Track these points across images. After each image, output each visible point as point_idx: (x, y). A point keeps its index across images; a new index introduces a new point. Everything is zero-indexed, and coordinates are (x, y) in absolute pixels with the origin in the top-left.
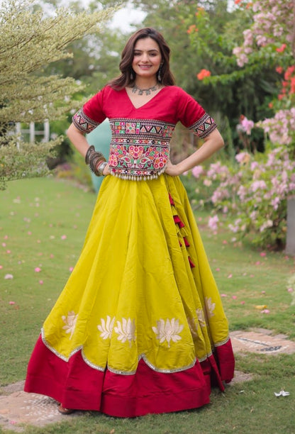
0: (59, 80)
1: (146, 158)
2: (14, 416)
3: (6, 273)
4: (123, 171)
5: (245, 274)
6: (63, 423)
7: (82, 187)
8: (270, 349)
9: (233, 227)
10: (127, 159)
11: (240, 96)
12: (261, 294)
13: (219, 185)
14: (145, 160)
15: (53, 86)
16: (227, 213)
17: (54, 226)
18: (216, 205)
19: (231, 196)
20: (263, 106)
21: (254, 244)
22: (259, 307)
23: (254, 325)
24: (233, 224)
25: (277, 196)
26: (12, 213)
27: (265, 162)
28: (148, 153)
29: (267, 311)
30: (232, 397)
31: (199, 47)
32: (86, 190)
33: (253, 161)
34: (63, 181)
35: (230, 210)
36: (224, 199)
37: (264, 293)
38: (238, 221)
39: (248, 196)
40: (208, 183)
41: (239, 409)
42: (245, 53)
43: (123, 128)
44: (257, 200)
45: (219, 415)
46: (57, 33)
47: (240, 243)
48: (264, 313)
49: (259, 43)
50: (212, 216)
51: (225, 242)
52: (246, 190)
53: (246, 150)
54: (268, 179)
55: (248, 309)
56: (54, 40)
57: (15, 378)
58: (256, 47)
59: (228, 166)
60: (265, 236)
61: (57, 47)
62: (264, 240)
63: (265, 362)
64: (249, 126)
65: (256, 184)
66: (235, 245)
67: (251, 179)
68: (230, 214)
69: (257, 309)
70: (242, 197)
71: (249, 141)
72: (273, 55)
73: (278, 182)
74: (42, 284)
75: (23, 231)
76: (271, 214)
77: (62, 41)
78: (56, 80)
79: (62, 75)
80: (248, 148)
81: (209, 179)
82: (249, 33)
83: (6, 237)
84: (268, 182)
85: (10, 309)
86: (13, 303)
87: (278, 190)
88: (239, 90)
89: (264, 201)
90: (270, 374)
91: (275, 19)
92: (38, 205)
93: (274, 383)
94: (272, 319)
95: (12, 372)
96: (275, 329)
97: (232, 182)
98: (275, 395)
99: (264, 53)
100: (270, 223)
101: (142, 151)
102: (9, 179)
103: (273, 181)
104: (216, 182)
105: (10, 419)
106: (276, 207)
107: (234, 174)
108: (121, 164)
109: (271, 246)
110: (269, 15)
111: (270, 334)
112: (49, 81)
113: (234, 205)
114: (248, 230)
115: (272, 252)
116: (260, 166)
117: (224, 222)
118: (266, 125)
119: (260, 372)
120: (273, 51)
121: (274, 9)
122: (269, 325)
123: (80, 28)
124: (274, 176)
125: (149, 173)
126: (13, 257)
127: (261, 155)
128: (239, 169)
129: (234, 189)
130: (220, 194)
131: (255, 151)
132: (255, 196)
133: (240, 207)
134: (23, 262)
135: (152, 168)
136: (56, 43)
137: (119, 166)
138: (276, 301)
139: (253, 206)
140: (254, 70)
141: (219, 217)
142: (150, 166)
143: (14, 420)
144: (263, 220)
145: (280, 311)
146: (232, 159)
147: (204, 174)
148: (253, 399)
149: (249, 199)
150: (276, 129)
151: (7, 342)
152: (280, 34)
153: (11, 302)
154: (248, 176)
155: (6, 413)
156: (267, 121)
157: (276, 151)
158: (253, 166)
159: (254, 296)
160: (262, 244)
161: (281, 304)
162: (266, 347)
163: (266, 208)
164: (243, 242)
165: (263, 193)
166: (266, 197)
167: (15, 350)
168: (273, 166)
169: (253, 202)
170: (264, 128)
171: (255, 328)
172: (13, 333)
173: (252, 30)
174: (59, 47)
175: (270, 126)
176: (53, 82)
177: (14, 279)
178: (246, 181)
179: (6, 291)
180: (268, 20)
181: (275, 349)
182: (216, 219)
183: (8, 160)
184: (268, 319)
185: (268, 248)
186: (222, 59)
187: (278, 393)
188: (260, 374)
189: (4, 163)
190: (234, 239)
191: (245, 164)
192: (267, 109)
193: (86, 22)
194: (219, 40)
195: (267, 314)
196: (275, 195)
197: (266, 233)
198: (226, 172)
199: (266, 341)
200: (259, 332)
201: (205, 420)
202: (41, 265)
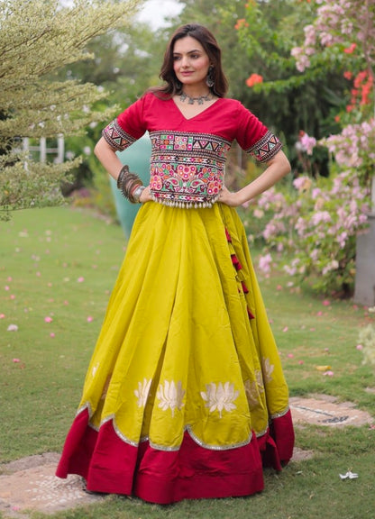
0: (76, 87)
1: (199, 180)
2: (17, 501)
3: (10, 324)
4: (168, 196)
5: (303, 327)
7: (103, 218)
8: (334, 420)
9: (289, 269)
10: (174, 181)
11: (298, 108)
12: (323, 352)
13: (273, 216)
14: (197, 183)
15: (70, 93)
16: (282, 252)
17: (69, 265)
18: (268, 242)
19: (287, 230)
20: (328, 120)
21: (316, 290)
22: (320, 368)
23: (315, 390)
24: (290, 265)
25: (344, 230)
26: (17, 250)
27: (330, 189)
28: (202, 174)
29: (330, 373)
30: (287, 479)
31: (249, 46)
32: (109, 221)
33: (315, 188)
34: (80, 210)
35: (286, 247)
36: (279, 234)
37: (327, 351)
38: (295, 262)
39: (308, 231)
40: (259, 214)
41: (296, 495)
42: (307, 55)
43: (171, 142)
44: (319, 236)
45: (271, 502)
46: (74, 28)
47: (298, 289)
48: (327, 375)
49: (323, 42)
50: (264, 255)
51: (279, 287)
52: (306, 223)
53: (306, 174)
54: (332, 210)
55: (307, 371)
56: (71, 36)
57: (19, 453)
58: (320, 47)
59: (284, 194)
60: (329, 280)
61: (74, 45)
62: (327, 285)
63: (328, 436)
64: (311, 144)
65: (318, 216)
66: (292, 291)
67: (311, 210)
68: (286, 253)
69: (318, 370)
70: (300, 232)
71: (310, 163)
72: (341, 57)
73: (346, 214)
74: (53, 338)
75: (31, 272)
76: (336, 253)
77: (80, 36)
78: (73, 86)
79: (80, 81)
80: (309, 172)
81: (260, 209)
82: (311, 29)
83: (10, 279)
84: (333, 213)
85: (13, 368)
86: (18, 360)
87: (345, 224)
88: (296, 100)
89: (328, 237)
90: (334, 451)
91: (343, 12)
92: (49, 240)
93: (340, 462)
94: (337, 383)
95: (16, 446)
96: (341, 395)
97: (289, 213)
98: (340, 478)
99: (329, 55)
100: (335, 264)
101: (195, 172)
102: (14, 208)
103: (340, 212)
104: (269, 213)
105: (12, 504)
106: (343, 244)
107: (291, 204)
108: (167, 187)
109: (337, 292)
110: (336, 7)
111: (334, 402)
112: (65, 88)
113: (290, 242)
114: (308, 272)
115: (338, 300)
116: (324, 194)
117: (278, 263)
118: (330, 143)
119: (322, 448)
120: (340, 52)
122: (333, 390)
123: (102, 20)
124: (341, 205)
125: (201, 199)
126: (18, 304)
127: (324, 179)
128: (297, 197)
129: (291, 221)
130: (273, 228)
131: (318, 175)
132: (316, 231)
133: (299, 244)
134: (31, 309)
135: (205, 193)
136: (74, 39)
137: (164, 189)
138: (342, 360)
139: (314, 244)
140: (317, 75)
141: (272, 257)
142: (203, 190)
143: (18, 506)
144: (327, 260)
145: (347, 373)
146: (288, 186)
147: (254, 202)
148: (313, 482)
149: (309, 235)
150: (343, 149)
151: (9, 408)
152: (350, 31)
153: (14, 360)
154: (309, 206)
155: (8, 497)
156: (333, 139)
157: (343, 175)
158: (315, 193)
159: (315, 354)
160: (325, 290)
161: (348, 364)
162: (330, 417)
163: (330, 246)
164: (301, 288)
165: (326, 227)
166: (330, 231)
167: (19, 419)
168: (339, 194)
169: (314, 238)
170: (328, 146)
171: (316, 394)
172: (17, 398)
173: (315, 26)
174: (76, 45)
175: (336, 144)
176: (70, 88)
177: (18, 330)
178: (306, 212)
179: (9, 346)
180: (334, 13)
181: (341, 420)
182: (268, 258)
183: (13, 185)
184: (333, 383)
185: (333, 296)
186: (277, 61)
187: (344, 475)
188: (322, 451)
189: (8, 190)
190: (291, 284)
191: (305, 191)
192: (333, 124)
193: (110, 13)
194: (274, 38)
195: (331, 376)
196: (342, 229)
197: (330, 277)
198: (281, 200)
199: (330, 411)
200: (321, 400)
201: (254, 508)
202: (52, 314)
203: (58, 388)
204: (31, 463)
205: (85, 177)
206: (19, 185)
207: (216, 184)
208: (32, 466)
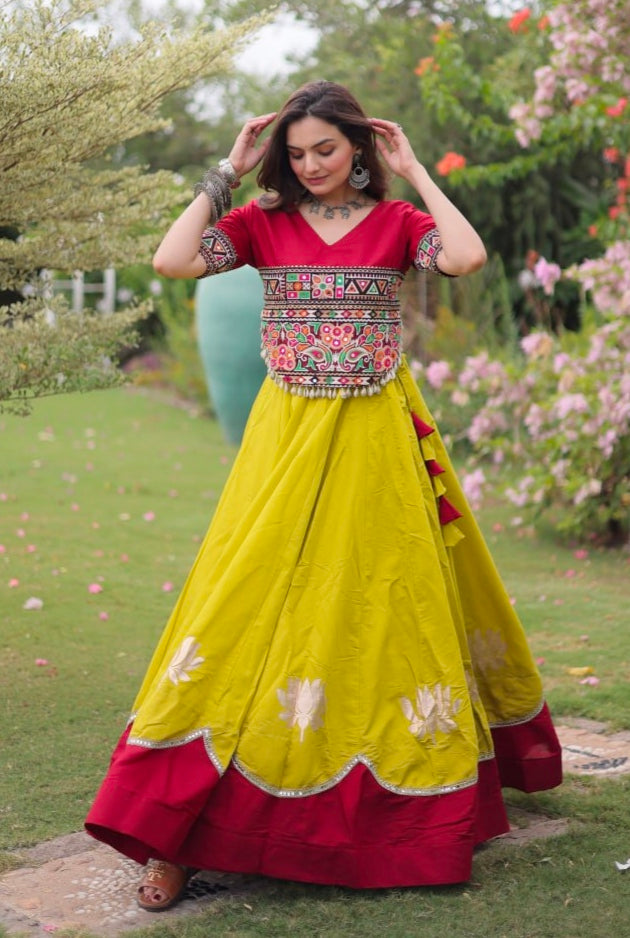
0: (143, 178)
1: (360, 349)
2: (52, 915)
3: (28, 598)
4: (307, 380)
5: (543, 598)
6: (158, 929)
7: (185, 405)
8: (602, 765)
9: (516, 495)
10: (316, 354)
11: (516, 212)
12: (578, 642)
13: (484, 403)
14: (357, 353)
15: (131, 189)
16: (503, 465)
17: (128, 491)
18: (478, 446)
19: (511, 424)
20: (576, 232)
21: (562, 532)
22: (575, 671)
23: (567, 711)
24: (516, 487)
25: (611, 427)
26: (37, 464)
27: (583, 354)
28: (364, 338)
29: (593, 680)
30: (522, 871)
31: (441, 106)
32: (195, 412)
33: (558, 352)
34: (144, 392)
35: (509, 457)
36: (495, 433)
37: (586, 641)
38: (525, 482)
39: (546, 427)
40: (460, 398)
41: (539, 899)
42: (536, 117)
43: (307, 286)
44: (567, 436)
45: (497, 913)
46: (139, 77)
47: (530, 530)
48: (587, 684)
49: (571, 95)
50: (471, 471)
51: (497, 527)
52: (543, 415)
53: (540, 326)
54: (590, 392)
55: (552, 676)
56: (134, 92)
57: (51, 829)
58: (561, 102)
59: (504, 363)
60: (585, 514)
61: (139, 107)
62: (582, 523)
63: (594, 794)
64: (551, 275)
65: (566, 403)
66: (520, 534)
67: (553, 391)
68: (509, 467)
69: (573, 675)
70: (533, 430)
71: (547, 307)
72: (602, 123)
73: (614, 398)
74: (104, 620)
75: (61, 503)
76: (597, 467)
77: (149, 92)
78: (133, 177)
79: (147, 167)
80: (545, 323)
81: (462, 391)
82: (548, 74)
83: (26, 516)
84: (591, 398)
85: (36, 676)
86: (44, 662)
87: (613, 415)
88: (515, 199)
89: (583, 438)
90: (604, 821)
91: (604, 44)
92: (91, 446)
93: (615, 840)
94: (605, 698)
95: (46, 815)
96: (613, 720)
97: (513, 397)
98: (615, 868)
99: (581, 118)
100: (596, 486)
101: (351, 335)
102: (37, 395)
103: (603, 395)
104: (479, 398)
105: (42, 921)
106: (609, 451)
107: (516, 380)
108: (304, 364)
109: (599, 535)
110: (591, 36)
111: (602, 732)
112: (120, 180)
113: (517, 448)
114: (548, 501)
115: (601, 550)
116: (575, 363)
117: (495, 484)
118: (585, 273)
119: (583, 816)
120: (600, 114)
121: (601, 22)
122: (599, 711)
123: (187, 63)
124: (605, 384)
125: (364, 381)
126: (42, 561)
127: (573, 336)
128: (525, 367)
129: (518, 411)
130: (486, 423)
131: (561, 328)
132: (562, 427)
133: (530, 451)
134: (64, 570)
135: (370, 369)
136: (138, 98)
137: (300, 369)
138: (611, 658)
139: (559, 451)
140: (560, 155)
141: (485, 473)
142: (366, 365)
143: (53, 923)
144: (581, 479)
145: (622, 679)
146: (510, 345)
147: (453, 378)
148: (569, 877)
149: (550, 435)
150: (608, 283)
151: (32, 748)
152: (617, 76)
153: (38, 661)
154: (547, 384)
155: (34, 907)
156: (589, 266)
157: (607, 328)
158: (558, 363)
159: (565, 646)
160: (578, 532)
161: (624, 664)
162: (593, 760)
163: (587, 454)
164: (537, 527)
165: (579, 421)
166: (587, 429)
167: (50, 767)
168: (601, 362)
169: (560, 441)
170: (581, 279)
171: (570, 718)
172: (44, 729)
173: (554, 68)
174: (143, 107)
175: (596, 276)
176: (131, 181)
177: (44, 608)
178: (542, 394)
179: (28, 636)
180: (590, 46)
181: (615, 764)
182: (478, 476)
183: (35, 354)
184: (596, 698)
185: (592, 541)
186: (490, 130)
187: (624, 863)
188: (583, 821)
189: (26, 362)
190: (517, 521)
191: (541, 357)
192: (585, 239)
193: (201, 50)
194: (484, 90)
195: (593, 686)
196: (607, 425)
197: (586, 508)
198: (498, 374)
199: (595, 747)
200: (578, 728)
201: (467, 923)
202: (101, 579)
203: (116, 711)
204: (73, 846)
205: (153, 333)
206: (43, 352)
207: (387, 352)
208: (75, 851)
